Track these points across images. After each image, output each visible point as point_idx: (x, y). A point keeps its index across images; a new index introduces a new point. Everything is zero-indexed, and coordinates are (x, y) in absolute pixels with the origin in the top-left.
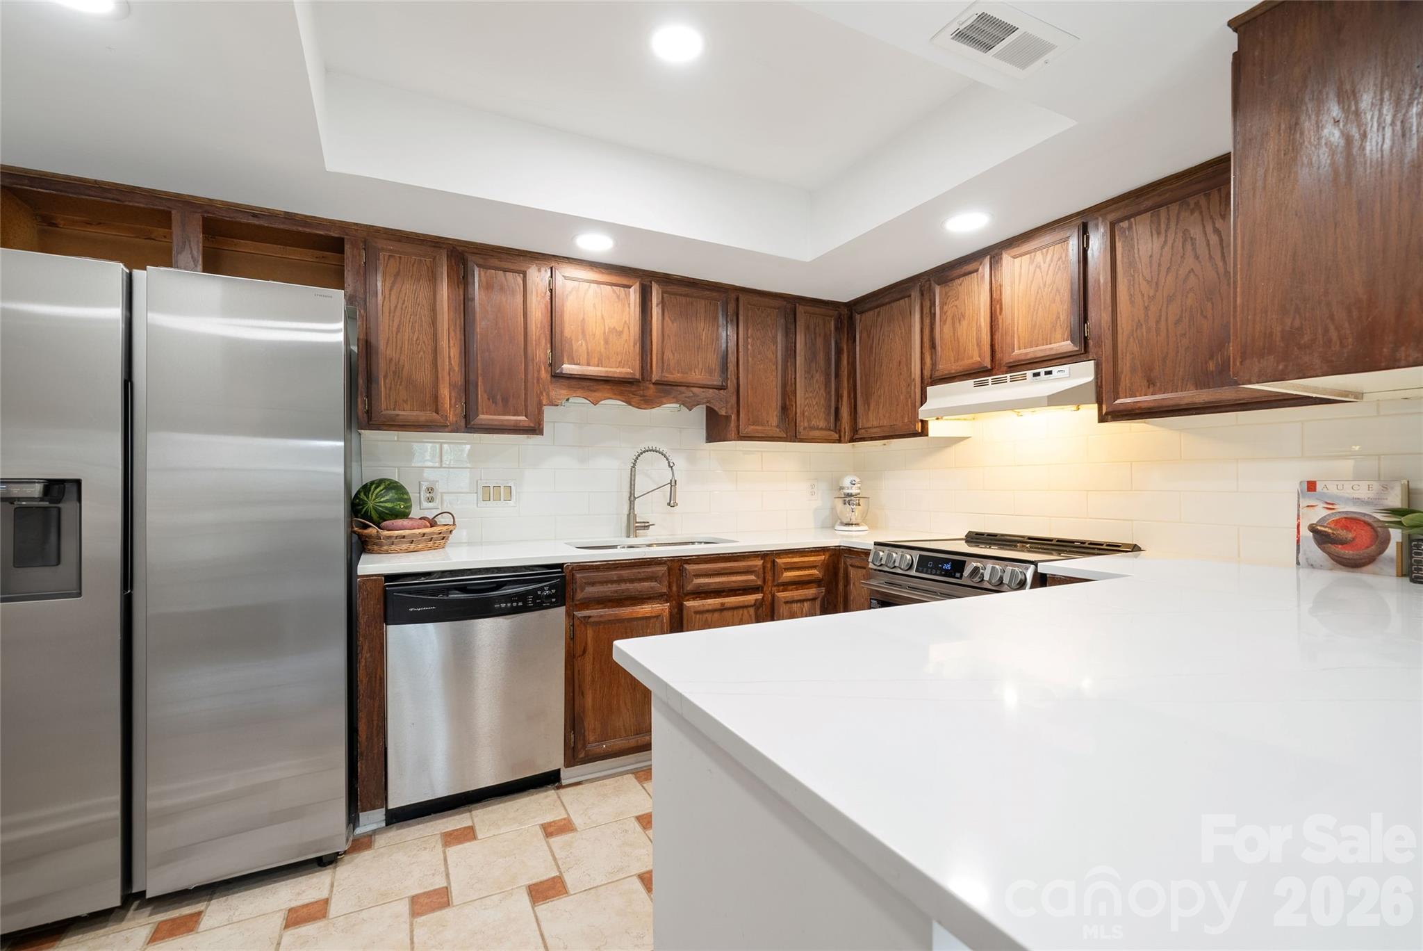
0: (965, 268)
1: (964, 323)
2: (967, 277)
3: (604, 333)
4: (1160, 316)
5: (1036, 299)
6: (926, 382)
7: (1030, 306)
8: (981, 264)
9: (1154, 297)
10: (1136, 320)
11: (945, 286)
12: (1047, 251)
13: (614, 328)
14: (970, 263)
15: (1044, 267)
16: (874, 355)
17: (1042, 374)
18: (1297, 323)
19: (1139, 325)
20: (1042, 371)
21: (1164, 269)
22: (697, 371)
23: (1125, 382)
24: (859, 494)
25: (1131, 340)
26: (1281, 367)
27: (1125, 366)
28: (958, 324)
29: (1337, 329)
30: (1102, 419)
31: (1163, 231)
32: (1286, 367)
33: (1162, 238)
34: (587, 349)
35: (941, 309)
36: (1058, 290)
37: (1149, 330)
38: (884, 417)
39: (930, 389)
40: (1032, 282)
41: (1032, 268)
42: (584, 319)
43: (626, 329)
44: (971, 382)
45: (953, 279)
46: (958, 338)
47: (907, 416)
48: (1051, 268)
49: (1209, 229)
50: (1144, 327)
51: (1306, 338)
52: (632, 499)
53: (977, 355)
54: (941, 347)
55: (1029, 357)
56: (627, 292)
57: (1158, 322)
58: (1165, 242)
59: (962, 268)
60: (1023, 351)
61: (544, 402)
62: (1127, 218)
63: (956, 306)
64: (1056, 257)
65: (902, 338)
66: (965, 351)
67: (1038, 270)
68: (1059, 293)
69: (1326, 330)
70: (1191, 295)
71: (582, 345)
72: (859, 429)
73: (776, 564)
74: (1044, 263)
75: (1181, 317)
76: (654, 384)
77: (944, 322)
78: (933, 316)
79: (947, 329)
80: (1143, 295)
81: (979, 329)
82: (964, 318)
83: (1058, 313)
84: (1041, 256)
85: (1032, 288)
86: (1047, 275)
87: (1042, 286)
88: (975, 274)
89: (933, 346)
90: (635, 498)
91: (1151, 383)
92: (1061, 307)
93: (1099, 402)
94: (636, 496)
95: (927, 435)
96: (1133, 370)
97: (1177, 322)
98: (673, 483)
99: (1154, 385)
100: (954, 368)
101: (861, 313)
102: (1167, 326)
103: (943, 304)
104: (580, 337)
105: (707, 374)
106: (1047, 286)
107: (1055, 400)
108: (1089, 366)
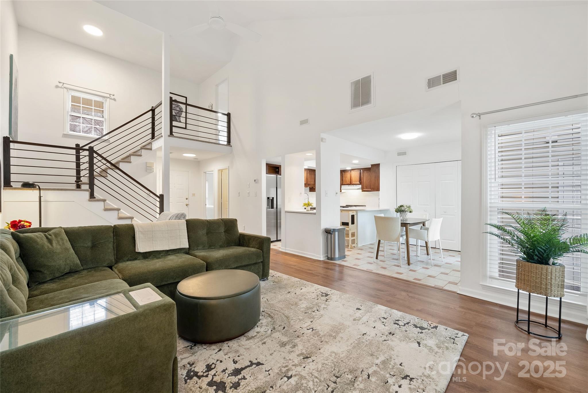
2: (347, 172)
7: (354, 178)
8: (349, 171)
9: (367, 179)
10: (365, 181)
17: (356, 186)
21: (368, 177)
23: (364, 187)
25: (365, 183)
27: (364, 186)
30: (362, 191)
31: (366, 173)
36: (357, 176)
39: (342, 186)
44: (348, 186)
53: (349, 183)
55: (354, 184)
62: (364, 170)
64: (357, 173)
77: (344, 177)
78: (342, 176)
81: (349, 179)
82: (347, 177)
83: (358, 179)
84: (355, 172)
85: (355, 175)
89: (342, 180)
91: (367, 188)
93: (362, 189)
97: (368, 182)
100: (346, 183)
103: (344, 175)
107: (357, 189)
108: (361, 185)
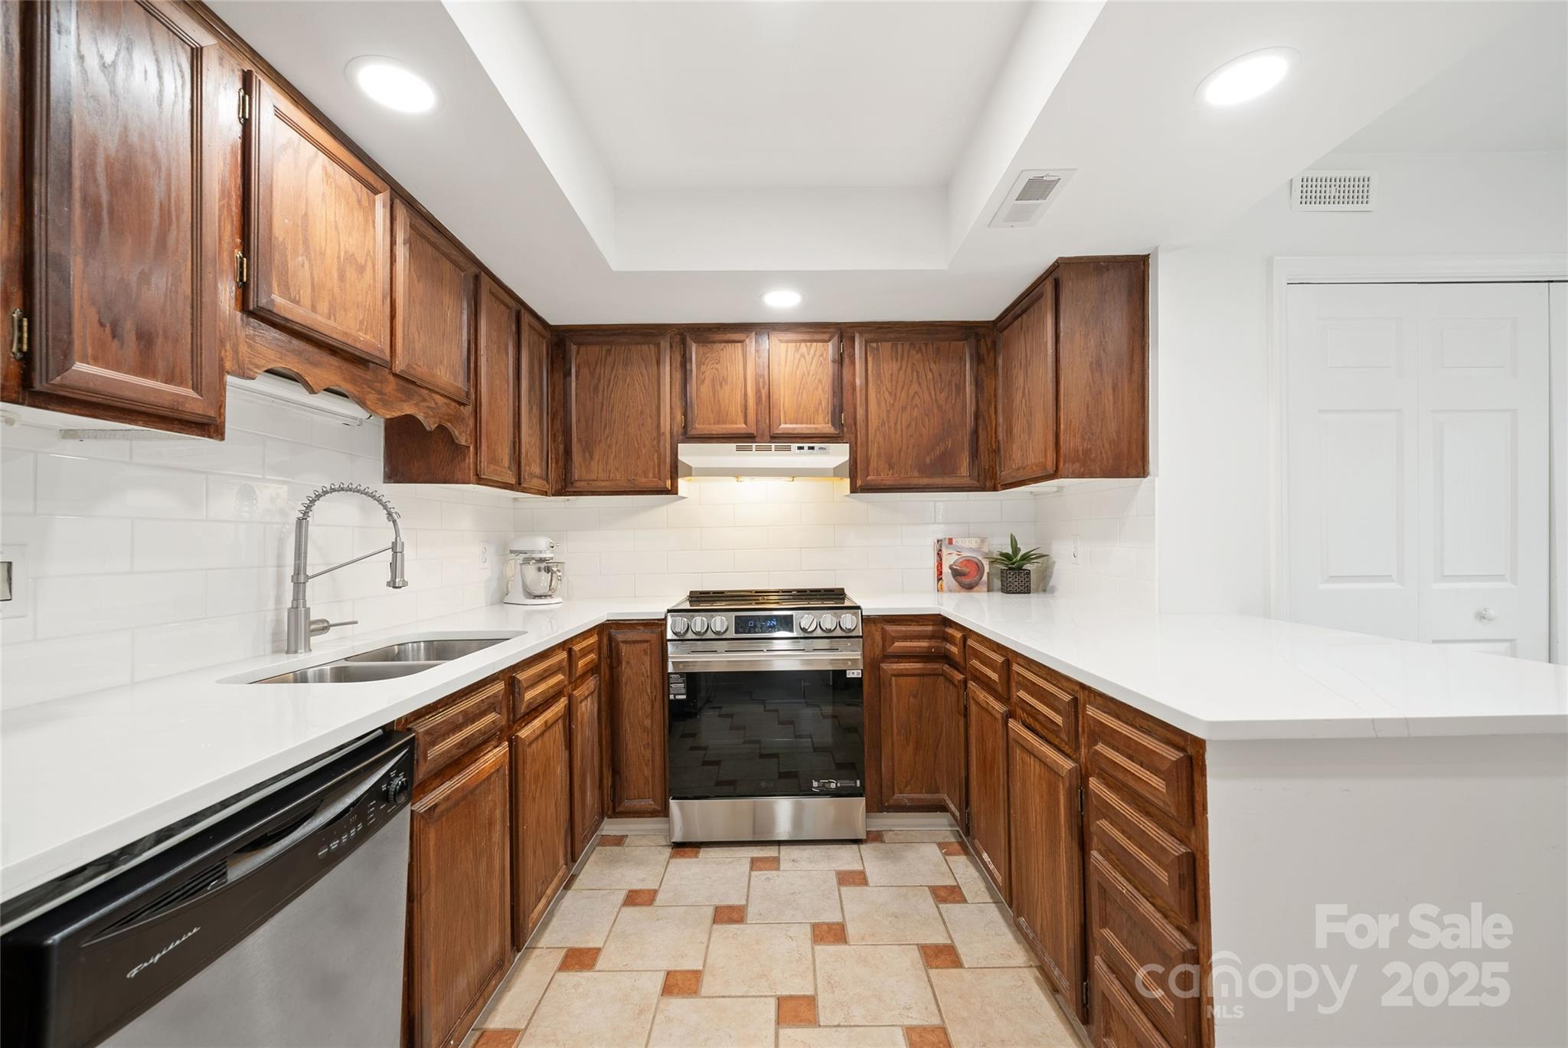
0: (729, 335)
1: (727, 388)
2: (730, 345)
3: (339, 257)
4: (897, 420)
5: (801, 383)
6: (675, 438)
7: (795, 388)
8: (747, 337)
9: (893, 404)
10: (881, 419)
11: (702, 346)
12: (811, 346)
13: (353, 255)
14: (735, 332)
15: (809, 358)
16: (600, 398)
17: (806, 448)
18: (1089, 447)
19: (883, 424)
20: (806, 446)
21: (899, 387)
22: (442, 368)
23: (873, 462)
24: (552, 558)
25: (878, 433)
26: (1082, 470)
27: (872, 452)
28: (719, 388)
29: (1106, 453)
30: (853, 490)
31: (899, 360)
32: (1084, 470)
33: (899, 364)
34: (312, 278)
35: (698, 367)
36: (820, 381)
37: (890, 427)
38: (617, 469)
39: (682, 446)
40: (797, 368)
41: (798, 356)
42: (306, 215)
43: (369, 264)
44: (734, 446)
45: (714, 342)
46: (719, 401)
47: (651, 471)
48: (814, 361)
49: (927, 367)
50: (887, 424)
51: (1093, 456)
52: (300, 579)
53: (744, 424)
54: (698, 405)
55: (796, 432)
56: (371, 199)
57: (896, 424)
58: (901, 367)
59: (725, 334)
60: (788, 426)
61: (228, 365)
62: (876, 341)
63: (717, 370)
64: (818, 353)
65: (644, 386)
66: (727, 415)
67: (802, 359)
68: (821, 383)
69: (1101, 453)
70: (916, 409)
71: (303, 266)
72: (575, 481)
73: (573, 653)
74: (808, 355)
75: (910, 422)
76: (396, 375)
77: (700, 380)
78: (687, 371)
79: (705, 389)
80: (886, 402)
81: (743, 398)
82: (727, 384)
83: (820, 400)
84: (805, 349)
85: (798, 373)
86: (811, 365)
87: (806, 373)
88: (739, 344)
90: (308, 578)
91: (890, 468)
92: (821, 394)
93: (852, 477)
94: (309, 573)
95: (677, 494)
96: (879, 455)
97: (909, 426)
98: (395, 549)
99: (893, 468)
100: (715, 429)
101: (579, 344)
102: (901, 427)
103: (700, 363)
104: (301, 249)
105: (452, 378)
106: (811, 375)
108: (845, 448)
